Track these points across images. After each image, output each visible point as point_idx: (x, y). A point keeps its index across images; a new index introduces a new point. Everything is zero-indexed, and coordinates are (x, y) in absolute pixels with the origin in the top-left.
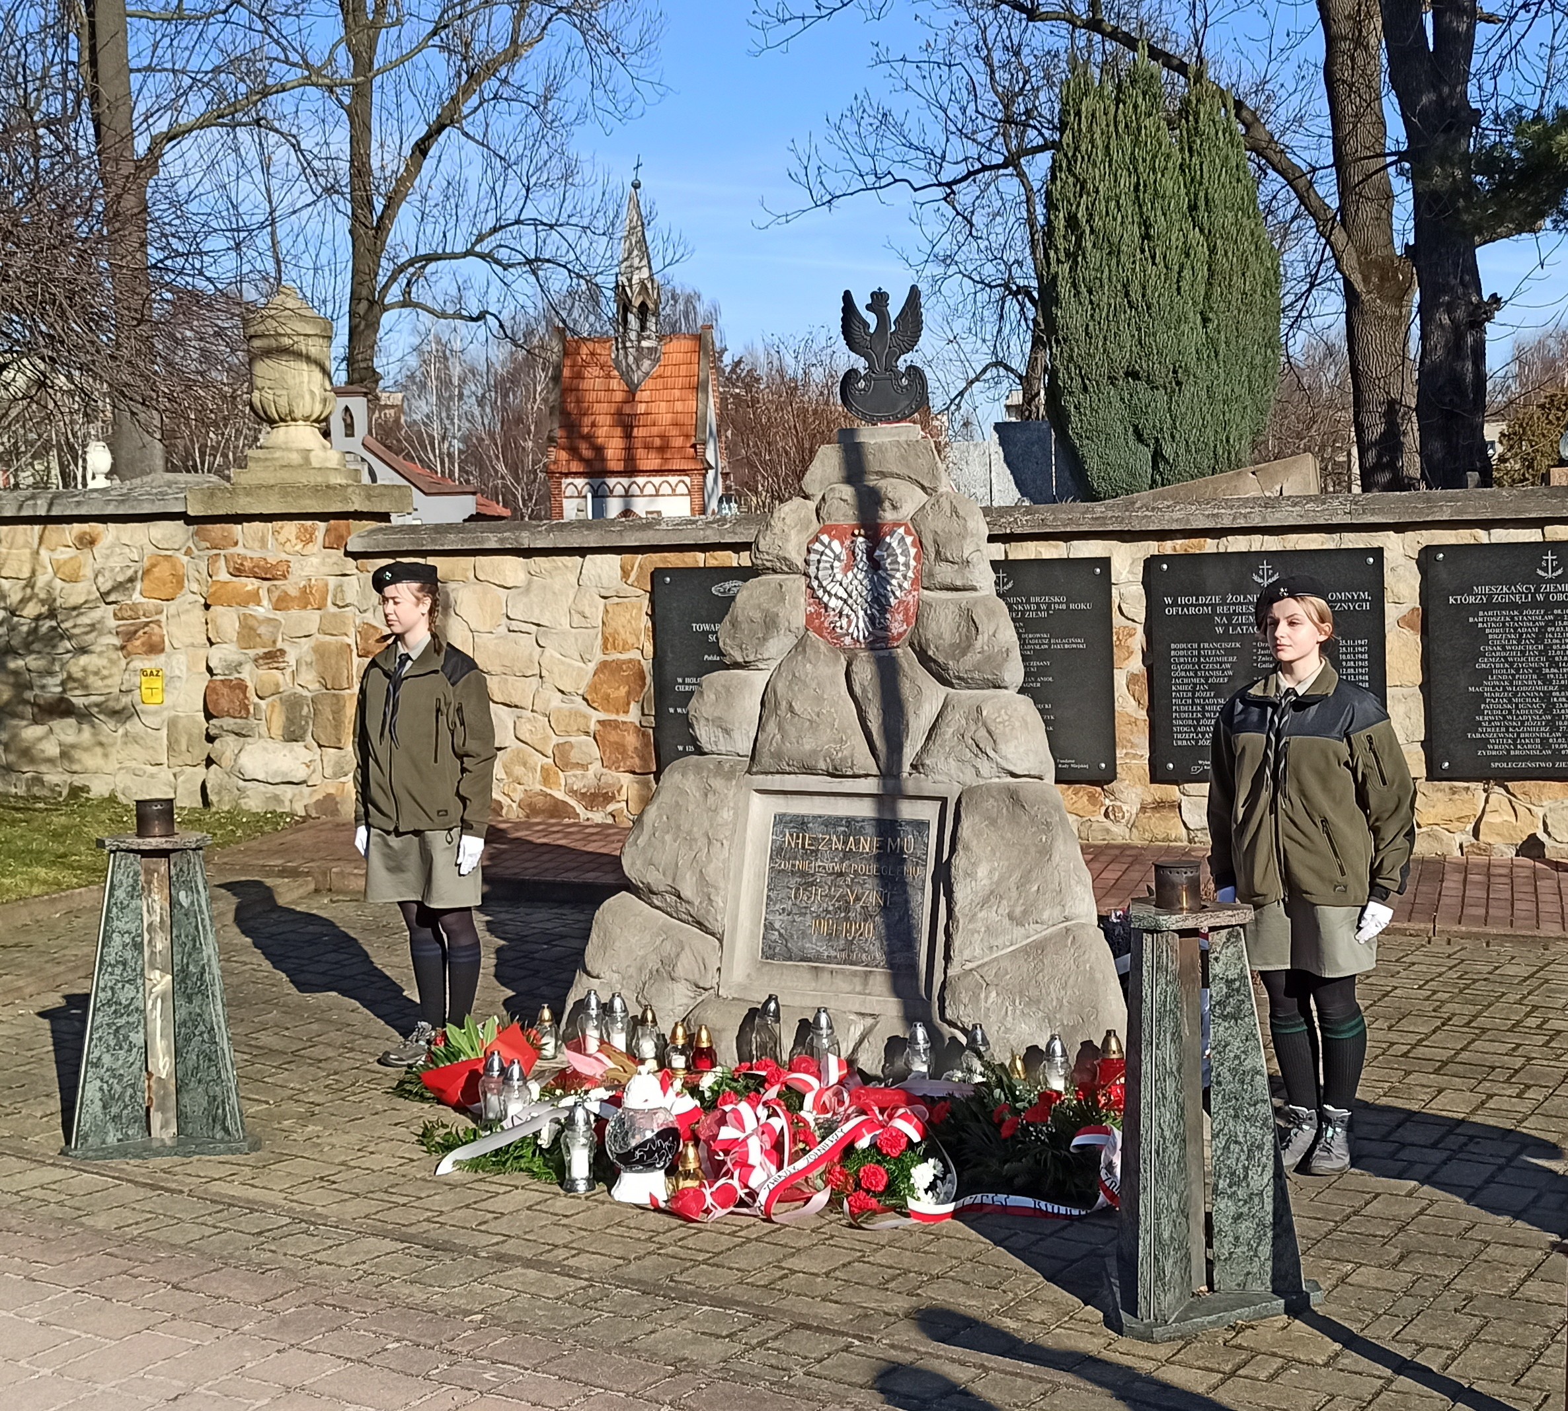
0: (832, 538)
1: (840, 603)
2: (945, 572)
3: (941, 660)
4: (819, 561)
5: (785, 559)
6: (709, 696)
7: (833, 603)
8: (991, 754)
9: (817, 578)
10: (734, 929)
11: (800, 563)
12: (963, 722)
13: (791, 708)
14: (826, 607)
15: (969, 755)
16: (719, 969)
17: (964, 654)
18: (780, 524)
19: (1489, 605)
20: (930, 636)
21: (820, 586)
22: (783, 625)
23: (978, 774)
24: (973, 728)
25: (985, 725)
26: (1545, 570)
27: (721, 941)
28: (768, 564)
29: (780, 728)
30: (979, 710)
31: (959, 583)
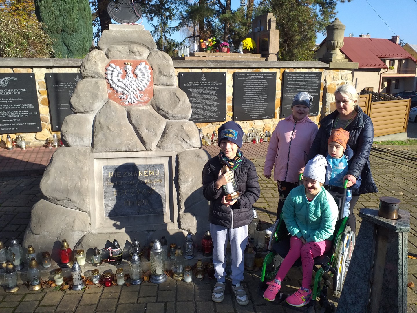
0: (116, 65)
1: (122, 89)
2: (164, 80)
3: (166, 110)
4: (112, 74)
5: (97, 73)
6: (71, 125)
7: (120, 90)
8: (188, 141)
9: (112, 80)
10: (94, 209)
11: (104, 75)
12: (176, 131)
13: (108, 128)
14: (117, 91)
15: (179, 142)
16: (90, 224)
17: (174, 108)
18: (94, 59)
19: (192, 86)
20: (160, 102)
21: (114, 83)
22: (100, 97)
23: (183, 148)
24: (180, 133)
25: (185, 132)
26: (203, 79)
27: (89, 214)
28: (89, 75)
29: (104, 135)
30: (182, 127)
31: (168, 83)
